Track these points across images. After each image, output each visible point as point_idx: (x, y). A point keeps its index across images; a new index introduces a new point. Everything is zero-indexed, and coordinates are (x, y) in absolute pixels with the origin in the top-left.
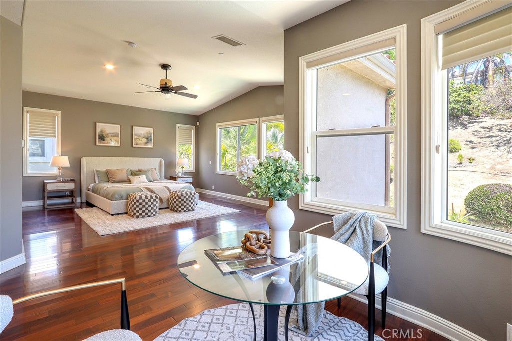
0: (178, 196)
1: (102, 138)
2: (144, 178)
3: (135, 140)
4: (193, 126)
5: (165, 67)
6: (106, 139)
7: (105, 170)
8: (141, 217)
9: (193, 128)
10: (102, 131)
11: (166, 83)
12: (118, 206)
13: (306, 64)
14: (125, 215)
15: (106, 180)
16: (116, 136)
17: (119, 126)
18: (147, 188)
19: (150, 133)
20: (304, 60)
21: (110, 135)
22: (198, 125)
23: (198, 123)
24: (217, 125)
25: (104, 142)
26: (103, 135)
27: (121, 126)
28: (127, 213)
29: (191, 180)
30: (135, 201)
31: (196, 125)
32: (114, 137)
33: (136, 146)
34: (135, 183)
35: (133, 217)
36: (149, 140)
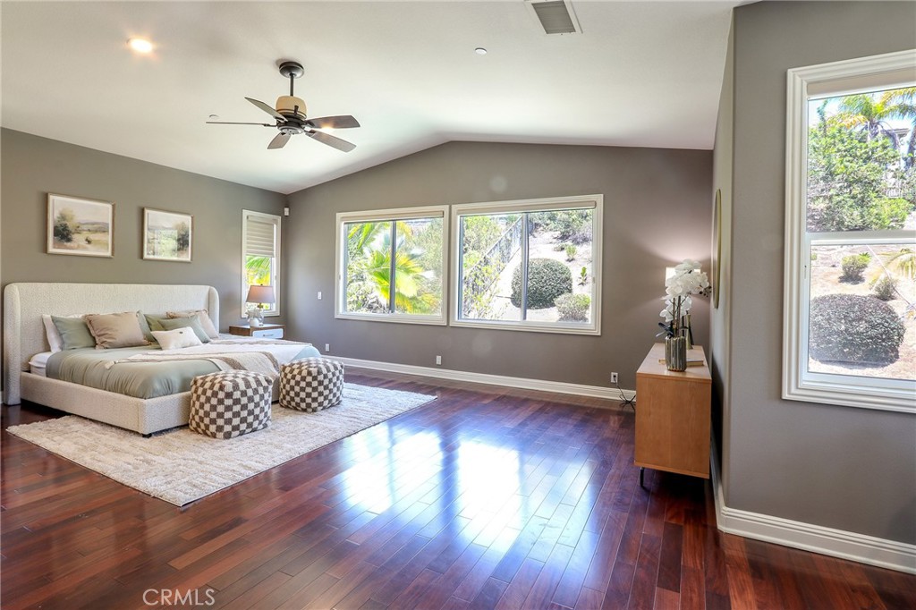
0: (309, 373)
1: (63, 234)
2: (189, 333)
3: (149, 242)
4: (275, 217)
5: (289, 67)
6: (75, 237)
7: (80, 316)
8: (237, 433)
9: (275, 221)
10: (63, 217)
11: (297, 107)
12: (162, 409)
13: (805, 84)
14: (181, 433)
15: (87, 341)
16: (102, 229)
17: (109, 206)
18: (226, 360)
19: (182, 227)
20: (800, 76)
21: (85, 227)
22: (287, 213)
23: (287, 210)
24: (339, 215)
25: (68, 244)
26: (65, 227)
27: (114, 206)
28: (185, 426)
29: (280, 332)
30: (221, 395)
31: (281, 213)
32: (96, 231)
33: (151, 257)
34: (172, 346)
35: (214, 436)
36: (183, 242)
